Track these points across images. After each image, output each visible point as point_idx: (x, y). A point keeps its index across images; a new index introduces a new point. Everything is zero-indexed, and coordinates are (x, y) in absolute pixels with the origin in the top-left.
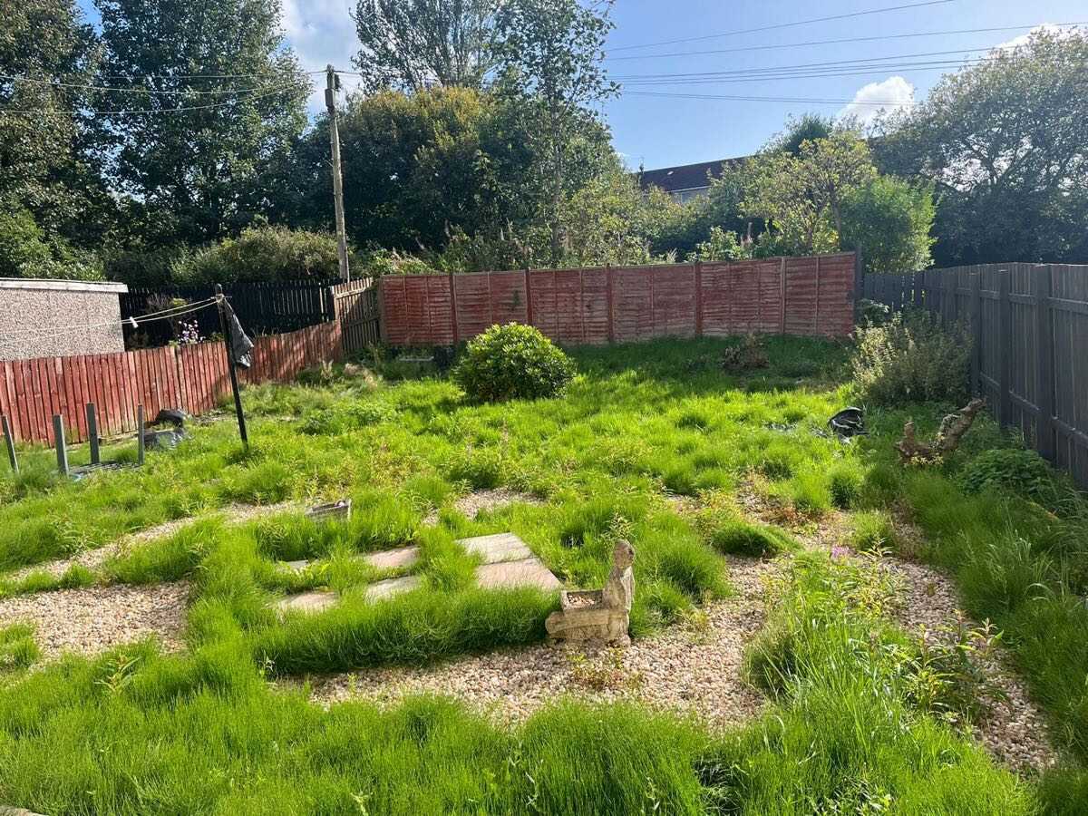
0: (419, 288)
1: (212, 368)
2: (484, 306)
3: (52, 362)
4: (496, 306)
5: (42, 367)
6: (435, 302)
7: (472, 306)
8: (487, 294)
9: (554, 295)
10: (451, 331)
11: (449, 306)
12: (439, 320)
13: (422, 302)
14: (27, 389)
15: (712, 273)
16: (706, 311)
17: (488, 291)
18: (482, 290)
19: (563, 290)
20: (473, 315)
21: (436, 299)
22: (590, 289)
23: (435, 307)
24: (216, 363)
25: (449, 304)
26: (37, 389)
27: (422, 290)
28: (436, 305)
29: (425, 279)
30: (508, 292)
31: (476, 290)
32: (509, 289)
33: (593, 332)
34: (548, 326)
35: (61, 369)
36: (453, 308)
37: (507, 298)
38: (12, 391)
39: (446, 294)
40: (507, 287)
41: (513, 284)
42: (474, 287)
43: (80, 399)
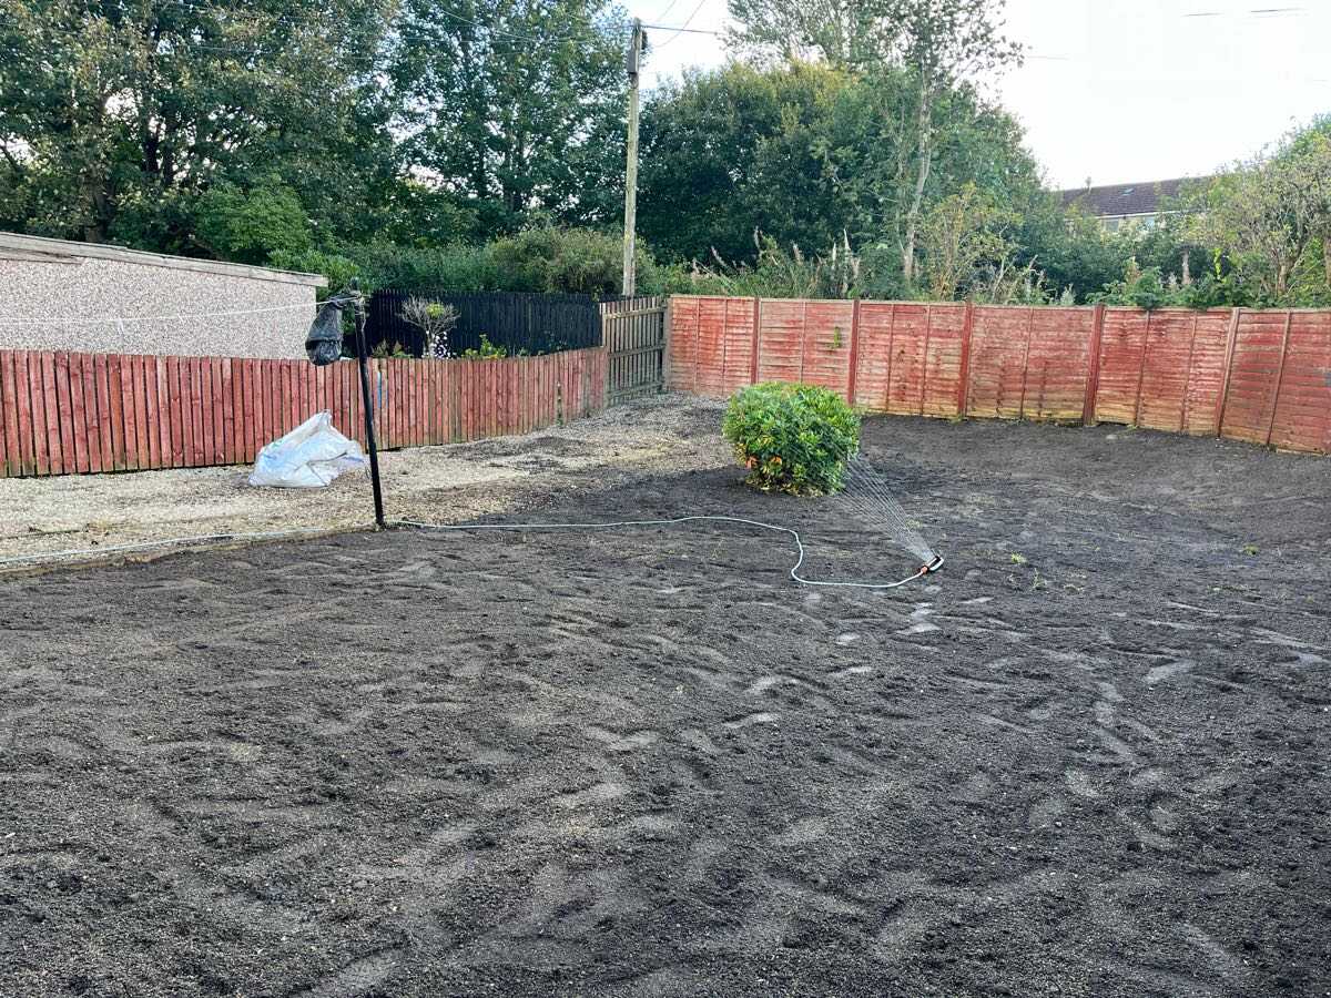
0: (716, 315)
1: (426, 391)
2: (793, 344)
3: (219, 364)
4: (810, 344)
5: (206, 368)
6: (733, 334)
7: (780, 343)
8: (801, 328)
9: (888, 337)
10: (749, 374)
11: (748, 341)
12: (735, 359)
13: (717, 333)
14: (183, 392)
15: (1122, 324)
16: (1103, 378)
17: (802, 324)
18: (794, 322)
19: (902, 331)
20: (778, 355)
21: (735, 331)
22: (939, 333)
23: (732, 340)
24: (432, 384)
25: (751, 338)
26: (196, 394)
27: (719, 318)
28: (735, 338)
29: (724, 303)
30: (828, 328)
31: (787, 322)
32: (829, 325)
33: (938, 392)
34: (876, 378)
35: (229, 373)
36: (755, 346)
37: (828, 336)
38: (163, 392)
39: (748, 325)
40: (828, 321)
41: (837, 318)
42: (784, 318)
43: (251, 411)
